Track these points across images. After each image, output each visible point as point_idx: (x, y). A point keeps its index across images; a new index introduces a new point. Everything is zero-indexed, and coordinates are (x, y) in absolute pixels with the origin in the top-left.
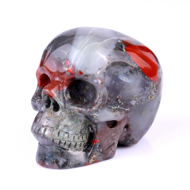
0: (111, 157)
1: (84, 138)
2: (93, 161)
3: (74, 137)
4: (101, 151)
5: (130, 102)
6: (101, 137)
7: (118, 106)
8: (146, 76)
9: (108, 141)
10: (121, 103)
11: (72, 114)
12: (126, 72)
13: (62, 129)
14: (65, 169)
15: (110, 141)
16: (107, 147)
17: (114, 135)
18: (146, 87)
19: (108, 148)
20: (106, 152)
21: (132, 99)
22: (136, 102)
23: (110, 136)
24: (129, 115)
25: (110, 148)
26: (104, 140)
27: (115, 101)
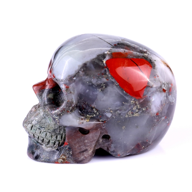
0: (82, 162)
1: (58, 138)
2: (62, 161)
3: (46, 134)
4: (71, 154)
5: (105, 113)
6: (70, 140)
7: (93, 115)
8: (124, 92)
9: (80, 146)
10: (96, 113)
11: (47, 113)
12: (100, 83)
13: (36, 124)
14: (37, 161)
15: (83, 147)
16: (78, 151)
17: (87, 142)
18: (123, 103)
19: (80, 153)
20: (77, 156)
21: (107, 112)
22: (112, 115)
23: (82, 142)
24: (104, 126)
25: (82, 153)
26: (75, 144)
27: (91, 110)
